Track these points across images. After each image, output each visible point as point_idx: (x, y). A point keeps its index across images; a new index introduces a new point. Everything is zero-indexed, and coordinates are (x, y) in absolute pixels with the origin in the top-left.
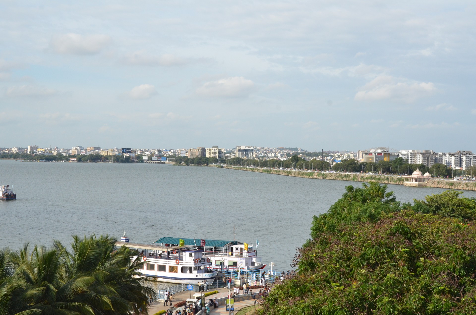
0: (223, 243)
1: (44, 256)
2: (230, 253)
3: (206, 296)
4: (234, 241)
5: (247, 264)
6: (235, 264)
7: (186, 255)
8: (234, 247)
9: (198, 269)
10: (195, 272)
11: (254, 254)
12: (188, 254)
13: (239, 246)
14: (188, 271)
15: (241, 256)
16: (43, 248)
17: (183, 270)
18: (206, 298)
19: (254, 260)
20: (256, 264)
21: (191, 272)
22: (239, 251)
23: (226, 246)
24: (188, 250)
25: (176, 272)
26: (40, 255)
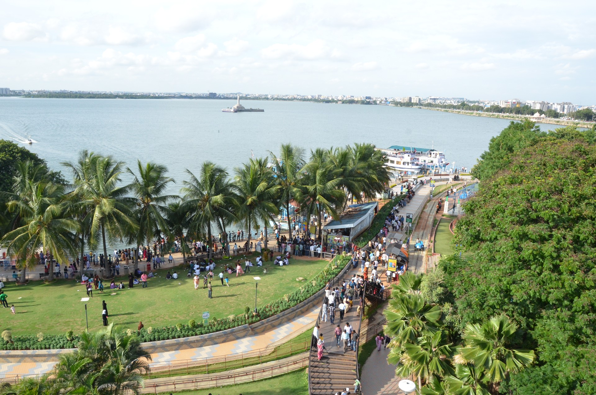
0: (426, 150)
1: (342, 153)
2: (430, 156)
3: (418, 178)
4: (432, 149)
5: (439, 162)
6: (432, 162)
7: (406, 156)
8: (432, 152)
9: (413, 163)
10: (410, 165)
11: (443, 157)
12: (407, 155)
13: (435, 152)
14: (407, 164)
15: (436, 157)
16: (342, 149)
17: (404, 163)
18: (418, 179)
19: (443, 160)
20: (444, 163)
21: (408, 165)
22: (435, 154)
23: (428, 152)
24: (407, 153)
25: (400, 164)
26: (340, 153)
